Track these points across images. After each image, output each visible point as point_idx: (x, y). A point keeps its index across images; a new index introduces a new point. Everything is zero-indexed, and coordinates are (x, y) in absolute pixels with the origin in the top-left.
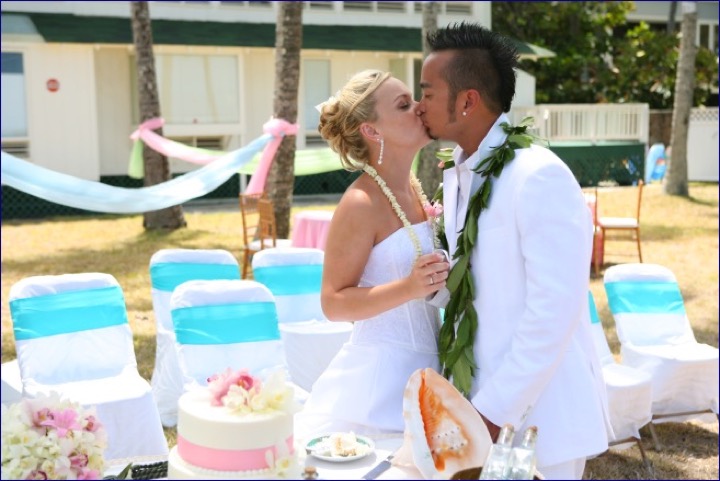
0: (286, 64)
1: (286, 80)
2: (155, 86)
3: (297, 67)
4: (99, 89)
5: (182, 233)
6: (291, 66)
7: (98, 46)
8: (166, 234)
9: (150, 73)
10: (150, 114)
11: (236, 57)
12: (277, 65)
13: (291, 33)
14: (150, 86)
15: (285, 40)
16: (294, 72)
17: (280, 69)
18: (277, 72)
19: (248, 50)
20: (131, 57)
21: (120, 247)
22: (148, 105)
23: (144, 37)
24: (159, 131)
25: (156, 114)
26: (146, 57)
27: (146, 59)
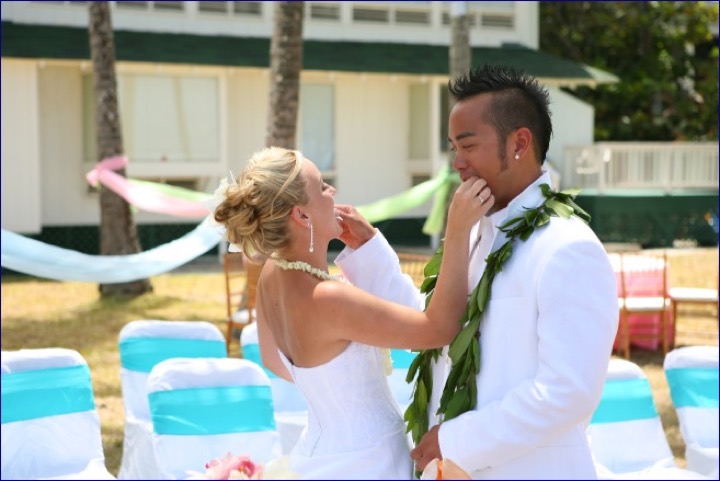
0: (283, 93)
1: (282, 114)
2: (117, 117)
3: (295, 98)
4: (43, 115)
5: (146, 300)
6: (288, 95)
7: (43, 63)
8: (127, 300)
9: (111, 101)
10: (111, 150)
11: (216, 79)
12: (272, 94)
13: (289, 56)
14: (111, 116)
15: (282, 65)
16: (292, 104)
17: (275, 100)
18: (271, 104)
19: (232, 71)
20: (85, 77)
21: (68, 316)
22: (109, 140)
23: (104, 56)
24: (121, 172)
25: (118, 151)
26: (107, 79)
27: (106, 82)
